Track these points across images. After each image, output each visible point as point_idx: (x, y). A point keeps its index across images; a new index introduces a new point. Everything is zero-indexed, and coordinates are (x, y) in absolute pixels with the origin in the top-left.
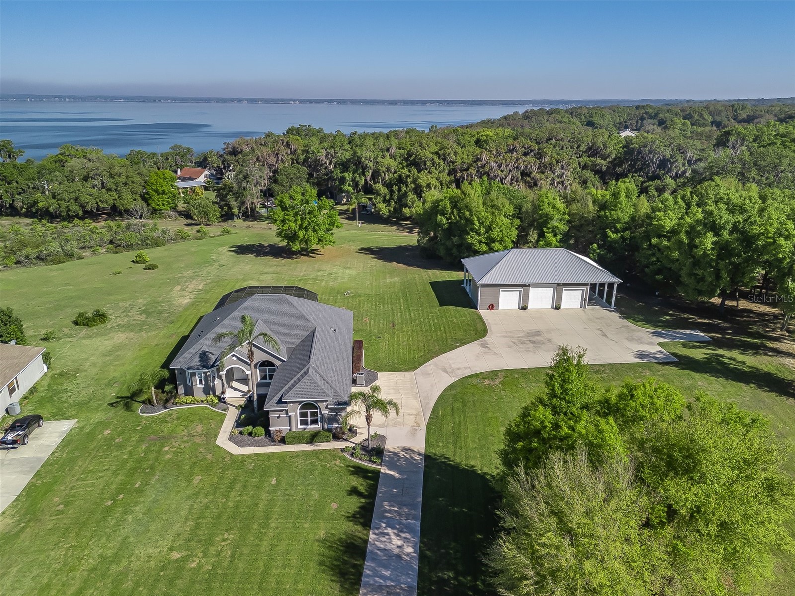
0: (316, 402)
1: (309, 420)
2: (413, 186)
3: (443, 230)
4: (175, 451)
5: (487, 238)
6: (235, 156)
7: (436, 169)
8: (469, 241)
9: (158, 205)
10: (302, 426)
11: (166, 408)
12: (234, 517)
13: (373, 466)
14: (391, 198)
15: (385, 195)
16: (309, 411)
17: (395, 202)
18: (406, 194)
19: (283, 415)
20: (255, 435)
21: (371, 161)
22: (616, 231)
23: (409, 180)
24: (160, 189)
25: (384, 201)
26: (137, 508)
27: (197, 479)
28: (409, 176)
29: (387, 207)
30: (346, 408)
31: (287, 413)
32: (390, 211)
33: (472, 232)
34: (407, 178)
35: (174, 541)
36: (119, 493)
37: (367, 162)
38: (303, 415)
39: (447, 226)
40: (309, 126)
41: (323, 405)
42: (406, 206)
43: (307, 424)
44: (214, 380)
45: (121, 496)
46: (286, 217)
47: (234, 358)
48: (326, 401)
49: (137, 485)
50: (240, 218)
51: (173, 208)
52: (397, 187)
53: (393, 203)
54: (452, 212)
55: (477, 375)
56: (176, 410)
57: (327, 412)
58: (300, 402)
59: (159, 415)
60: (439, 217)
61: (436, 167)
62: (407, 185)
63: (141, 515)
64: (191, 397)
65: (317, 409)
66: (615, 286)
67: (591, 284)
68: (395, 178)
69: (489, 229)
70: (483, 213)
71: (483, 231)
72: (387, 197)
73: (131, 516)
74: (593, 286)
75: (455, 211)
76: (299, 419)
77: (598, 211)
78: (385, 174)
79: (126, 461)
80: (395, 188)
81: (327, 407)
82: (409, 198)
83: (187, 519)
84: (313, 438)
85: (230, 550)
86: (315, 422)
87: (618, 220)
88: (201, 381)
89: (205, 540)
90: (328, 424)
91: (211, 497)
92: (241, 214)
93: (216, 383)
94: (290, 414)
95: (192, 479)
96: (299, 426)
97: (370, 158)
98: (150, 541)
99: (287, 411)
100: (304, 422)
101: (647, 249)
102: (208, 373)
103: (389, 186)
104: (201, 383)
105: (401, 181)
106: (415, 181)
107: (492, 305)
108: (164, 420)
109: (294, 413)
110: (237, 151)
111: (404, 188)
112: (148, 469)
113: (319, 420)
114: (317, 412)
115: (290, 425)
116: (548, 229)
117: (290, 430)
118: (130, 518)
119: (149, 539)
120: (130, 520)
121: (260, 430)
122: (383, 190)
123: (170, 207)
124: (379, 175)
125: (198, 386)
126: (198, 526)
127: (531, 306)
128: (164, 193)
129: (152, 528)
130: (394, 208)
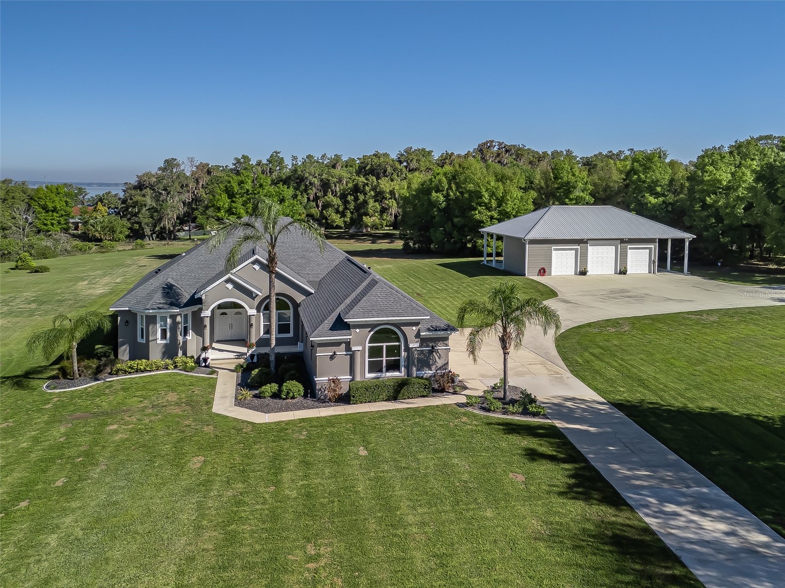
0: (398, 325)
1: (384, 361)
2: (372, 193)
3: (440, 210)
4: (133, 428)
5: (500, 213)
6: (141, 190)
7: (398, 176)
8: (478, 217)
9: (46, 225)
10: (373, 375)
11: (97, 380)
12: (311, 512)
13: (536, 420)
14: (346, 208)
15: (339, 206)
16: (384, 345)
17: (352, 213)
18: (365, 202)
19: (341, 351)
20: (288, 393)
21: (315, 177)
22: (657, 195)
23: (367, 188)
24: (50, 205)
25: (337, 212)
26: (68, 520)
27: (195, 463)
28: (367, 184)
29: (342, 219)
30: (447, 339)
31: (348, 348)
32: (345, 222)
33: (481, 206)
34: (364, 186)
35: (181, 573)
36: (18, 499)
37: (311, 177)
38: (375, 352)
39: (443, 205)
40: (226, 166)
41: (411, 331)
42: (366, 214)
43: (381, 371)
44: (186, 333)
45: (23, 504)
46: (233, 204)
47: (230, 286)
48: (416, 324)
49: (59, 483)
50: (153, 239)
51: (64, 229)
52: (352, 197)
53: (349, 215)
54: (450, 188)
55: (589, 325)
56: (118, 380)
57: (417, 345)
58: (372, 326)
59: (86, 389)
60: (434, 194)
61: (398, 174)
62: (365, 194)
63: (81, 533)
64: (144, 360)
65: (398, 340)
66: (687, 244)
67: (660, 240)
68: (349, 188)
69: (501, 201)
70: (492, 184)
71: (494, 204)
72: (341, 209)
73: (55, 536)
74: (663, 243)
75: (454, 187)
76: (367, 360)
77: (624, 180)
78: (335, 186)
79: (28, 451)
80: (350, 198)
81: (418, 335)
82: (370, 206)
83: (199, 528)
84: (397, 391)
85: (338, 576)
86: (394, 366)
87: (656, 183)
88: (164, 332)
89: (263, 563)
90: (418, 370)
91: (240, 485)
92: (154, 236)
93: (189, 338)
94: (354, 349)
95: (185, 463)
96: (369, 375)
97: (315, 174)
98: (115, 580)
99: (348, 344)
100: (375, 367)
101: (700, 211)
102: (179, 319)
103: (343, 197)
104: (164, 336)
105: (356, 190)
106: (374, 189)
107: (544, 269)
108: (98, 393)
109: (360, 348)
110: (144, 185)
111: (361, 197)
112: (79, 457)
113: (402, 363)
114: (399, 346)
115: (352, 372)
116: (571, 200)
117: (353, 380)
118: (52, 540)
119: (113, 576)
120: (53, 544)
121: (295, 386)
122: (336, 201)
123: (61, 229)
124: (330, 187)
125: (159, 341)
126: (231, 539)
127: (591, 270)
128: (55, 210)
129: (116, 554)
130: (351, 219)
